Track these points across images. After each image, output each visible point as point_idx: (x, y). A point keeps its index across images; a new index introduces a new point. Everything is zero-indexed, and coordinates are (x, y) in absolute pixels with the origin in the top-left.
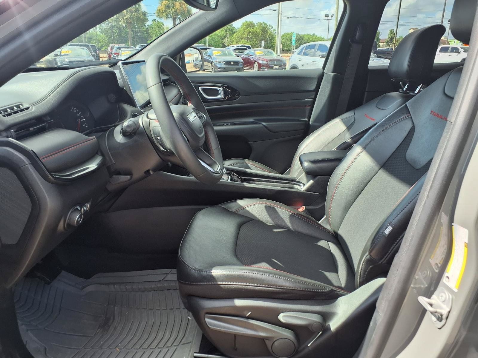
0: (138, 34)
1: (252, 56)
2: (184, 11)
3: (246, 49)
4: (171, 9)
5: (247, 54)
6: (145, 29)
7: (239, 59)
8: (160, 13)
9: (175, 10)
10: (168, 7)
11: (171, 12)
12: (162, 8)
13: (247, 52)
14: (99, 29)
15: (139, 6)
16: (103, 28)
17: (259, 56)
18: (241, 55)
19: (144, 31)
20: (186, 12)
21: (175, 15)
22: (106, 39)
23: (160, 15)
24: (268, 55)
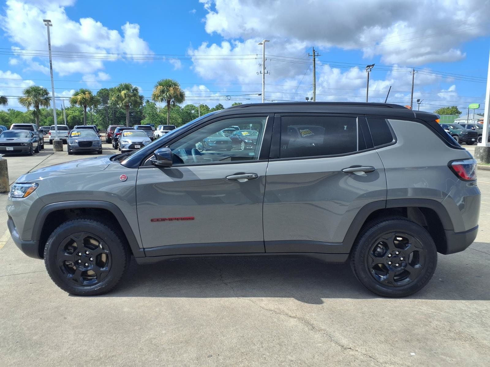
0: (132, 114)
1: (239, 136)
2: (177, 95)
3: (234, 130)
4: (165, 93)
5: (235, 135)
6: (138, 110)
7: (228, 139)
8: (156, 97)
9: (169, 94)
10: (163, 92)
11: (166, 97)
12: (158, 92)
13: (235, 133)
14: (94, 110)
15: (136, 92)
16: (98, 109)
17: (245, 136)
18: (230, 135)
19: (138, 111)
20: (179, 96)
21: (169, 98)
22: (100, 119)
23: (155, 98)
24: (253, 136)
